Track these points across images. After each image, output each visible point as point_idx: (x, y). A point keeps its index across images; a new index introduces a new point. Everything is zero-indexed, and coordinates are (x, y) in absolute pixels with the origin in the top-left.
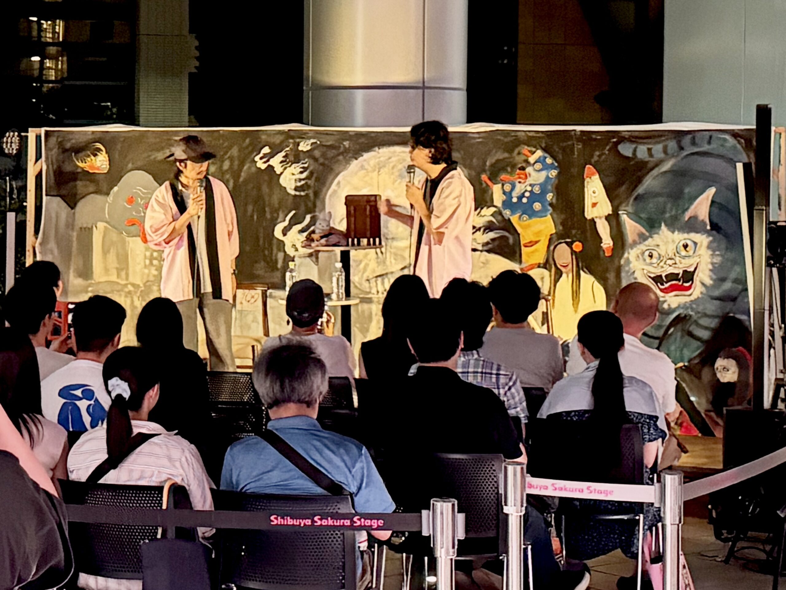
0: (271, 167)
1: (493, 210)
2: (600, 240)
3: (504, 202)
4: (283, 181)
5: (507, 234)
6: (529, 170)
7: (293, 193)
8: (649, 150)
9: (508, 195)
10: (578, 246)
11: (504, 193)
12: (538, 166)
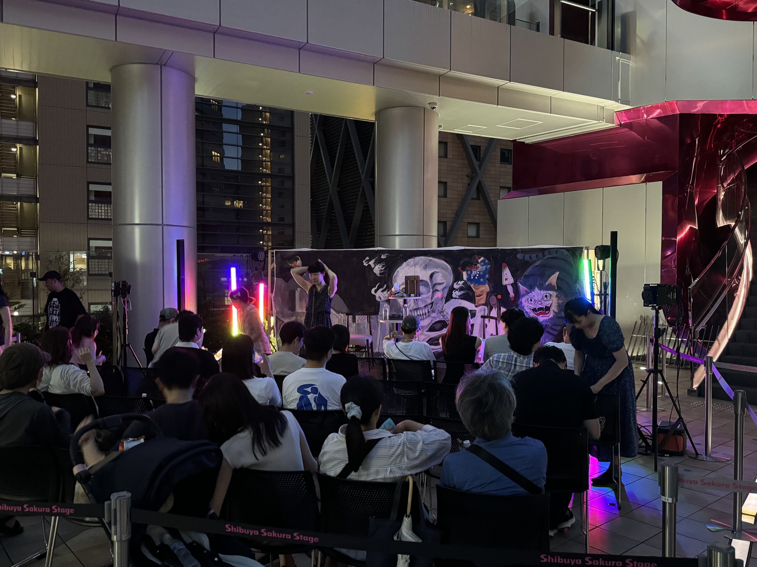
0: (369, 265)
1: (463, 282)
2: (509, 294)
3: (467, 279)
4: (375, 271)
5: (469, 292)
6: (478, 265)
7: (379, 275)
8: (530, 256)
9: (469, 276)
10: (499, 297)
11: (468, 275)
12: (482, 263)
